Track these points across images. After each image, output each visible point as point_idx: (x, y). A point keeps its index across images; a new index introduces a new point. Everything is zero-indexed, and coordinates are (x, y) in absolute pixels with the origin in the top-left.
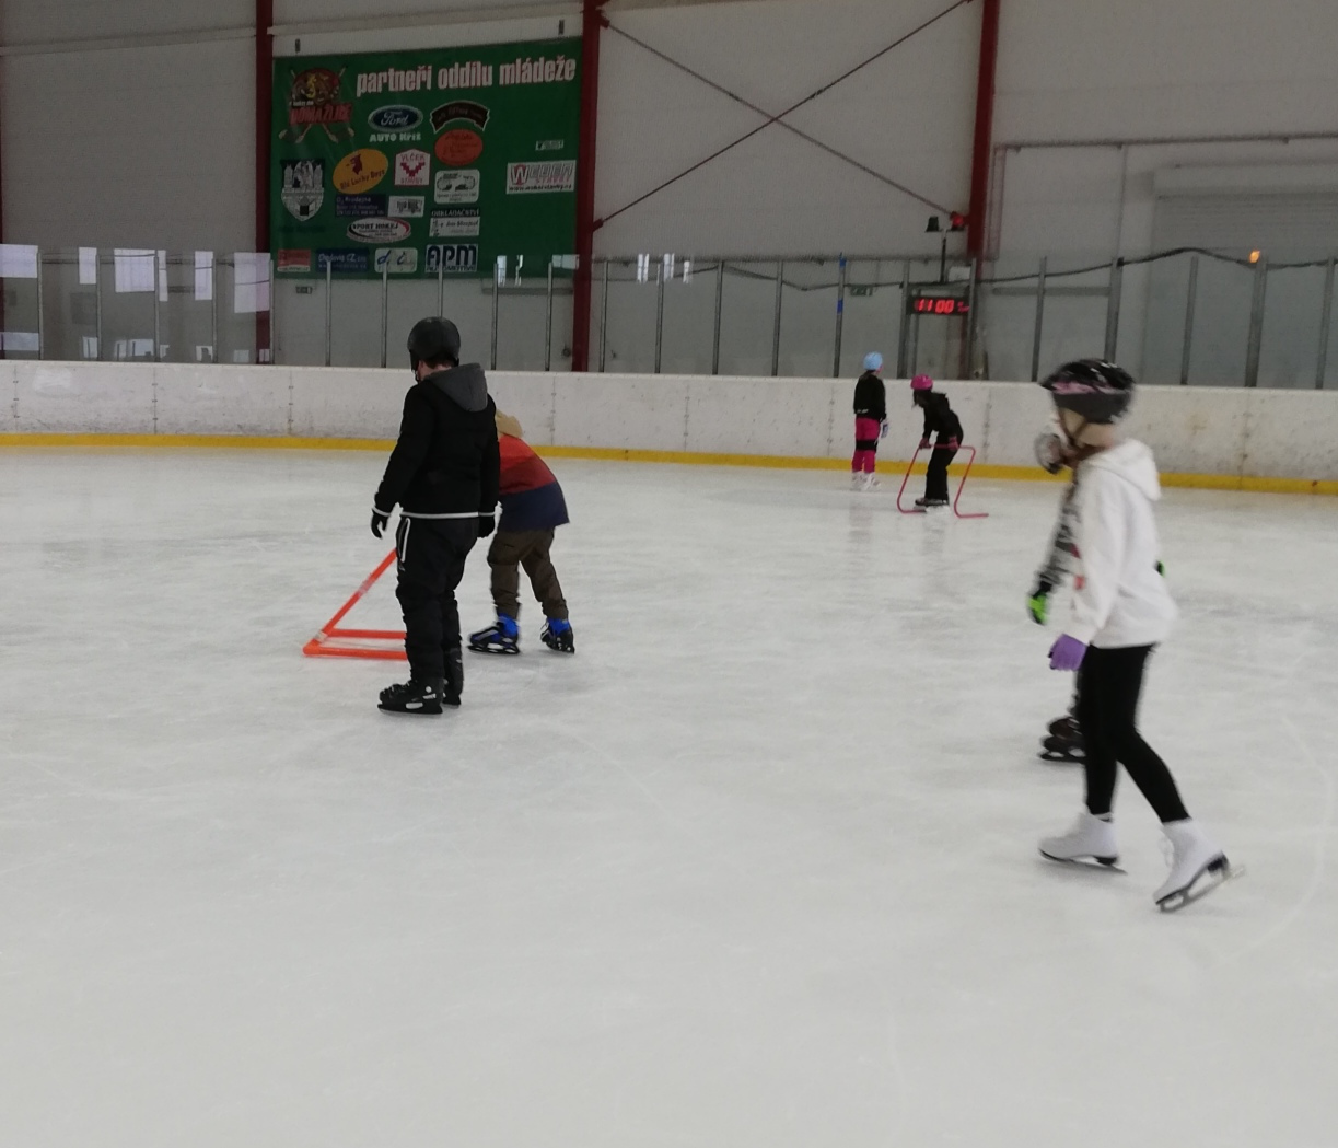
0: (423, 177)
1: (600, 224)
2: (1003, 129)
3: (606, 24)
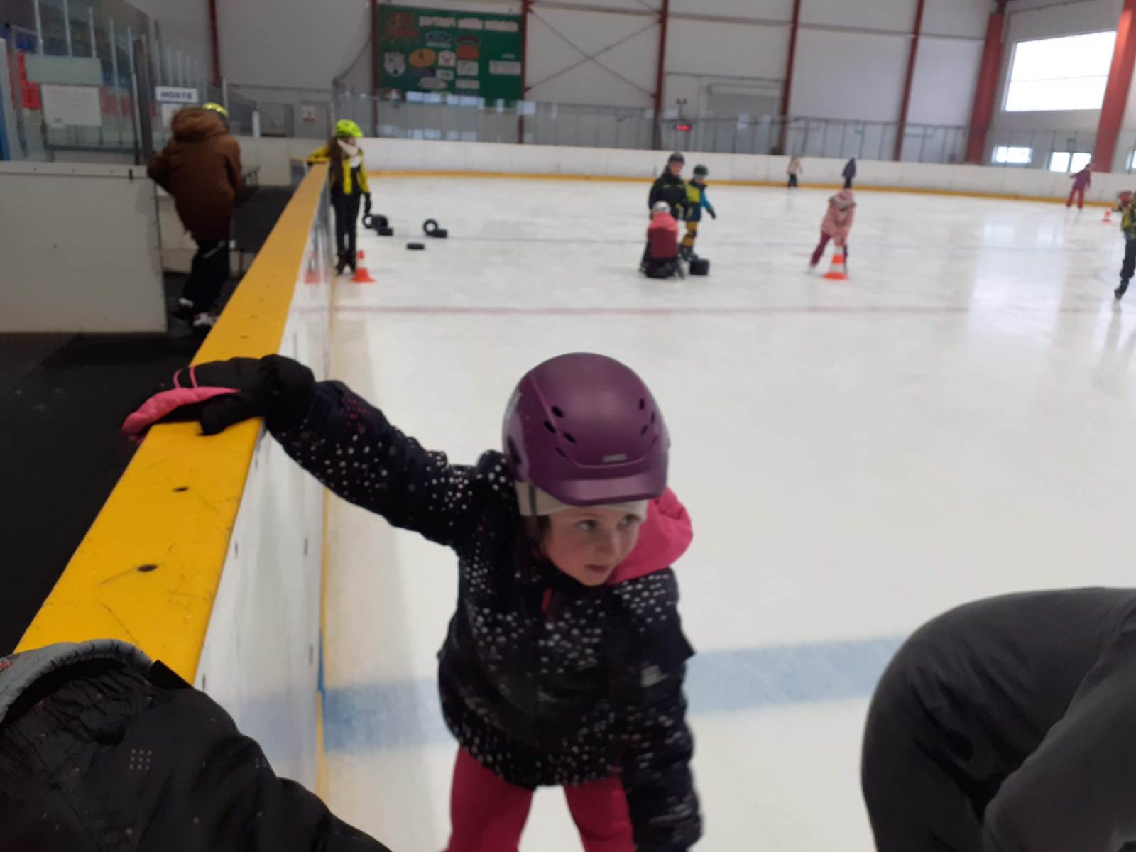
0: (452, 63)
1: (529, 89)
2: (668, 67)
3: (531, 11)
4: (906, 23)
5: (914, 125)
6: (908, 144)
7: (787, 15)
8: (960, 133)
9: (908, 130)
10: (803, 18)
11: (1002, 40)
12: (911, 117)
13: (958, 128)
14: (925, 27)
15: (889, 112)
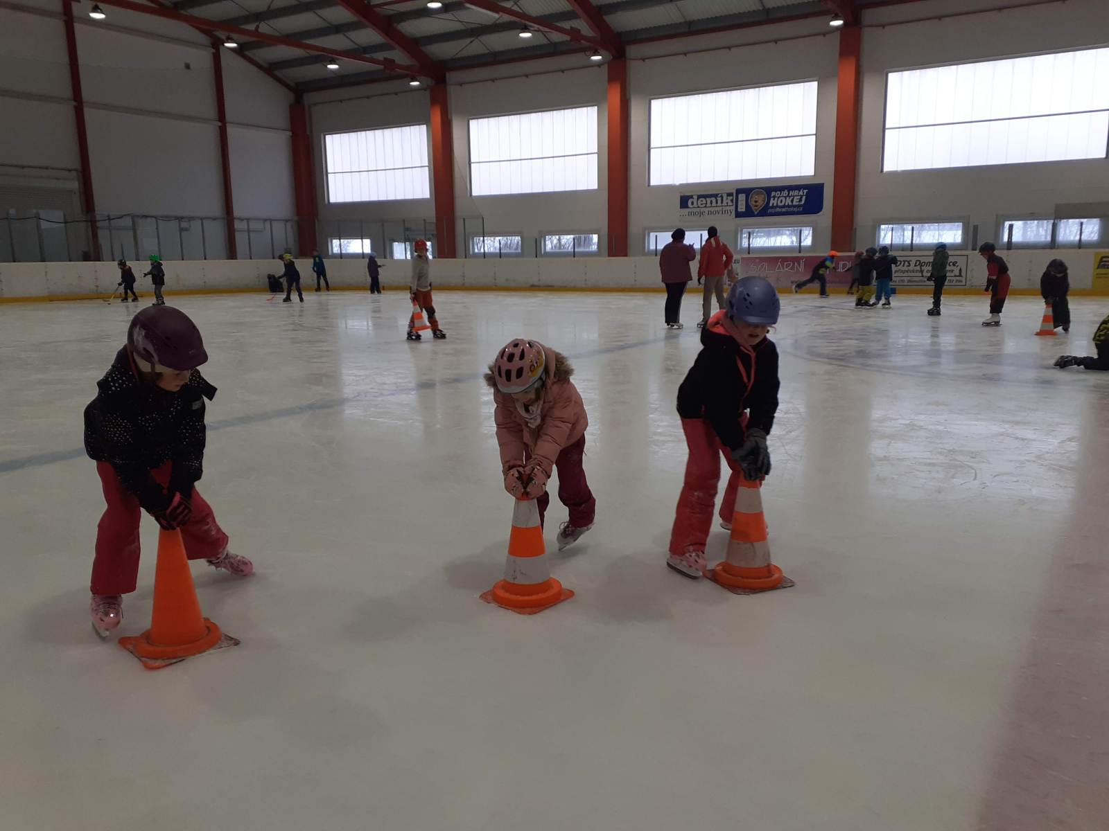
4: (210, 110)
5: (241, 220)
6: (241, 239)
7: (67, 92)
8: (289, 225)
9: (238, 225)
10: (86, 94)
11: (308, 133)
12: (238, 211)
13: (287, 221)
14: (229, 115)
15: (213, 207)
